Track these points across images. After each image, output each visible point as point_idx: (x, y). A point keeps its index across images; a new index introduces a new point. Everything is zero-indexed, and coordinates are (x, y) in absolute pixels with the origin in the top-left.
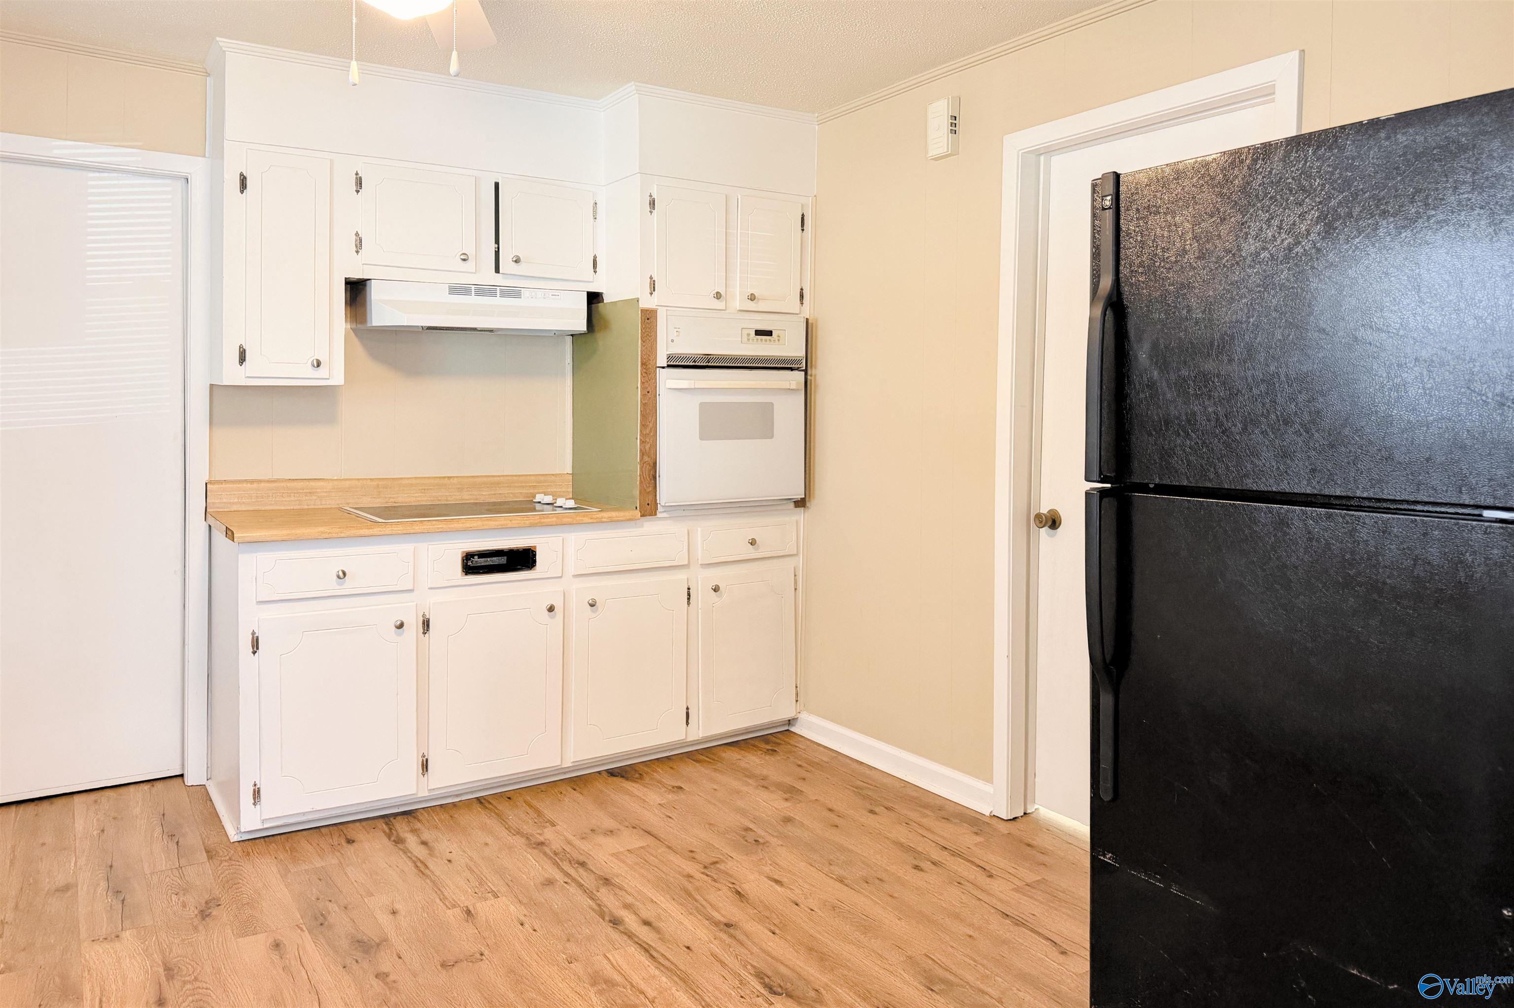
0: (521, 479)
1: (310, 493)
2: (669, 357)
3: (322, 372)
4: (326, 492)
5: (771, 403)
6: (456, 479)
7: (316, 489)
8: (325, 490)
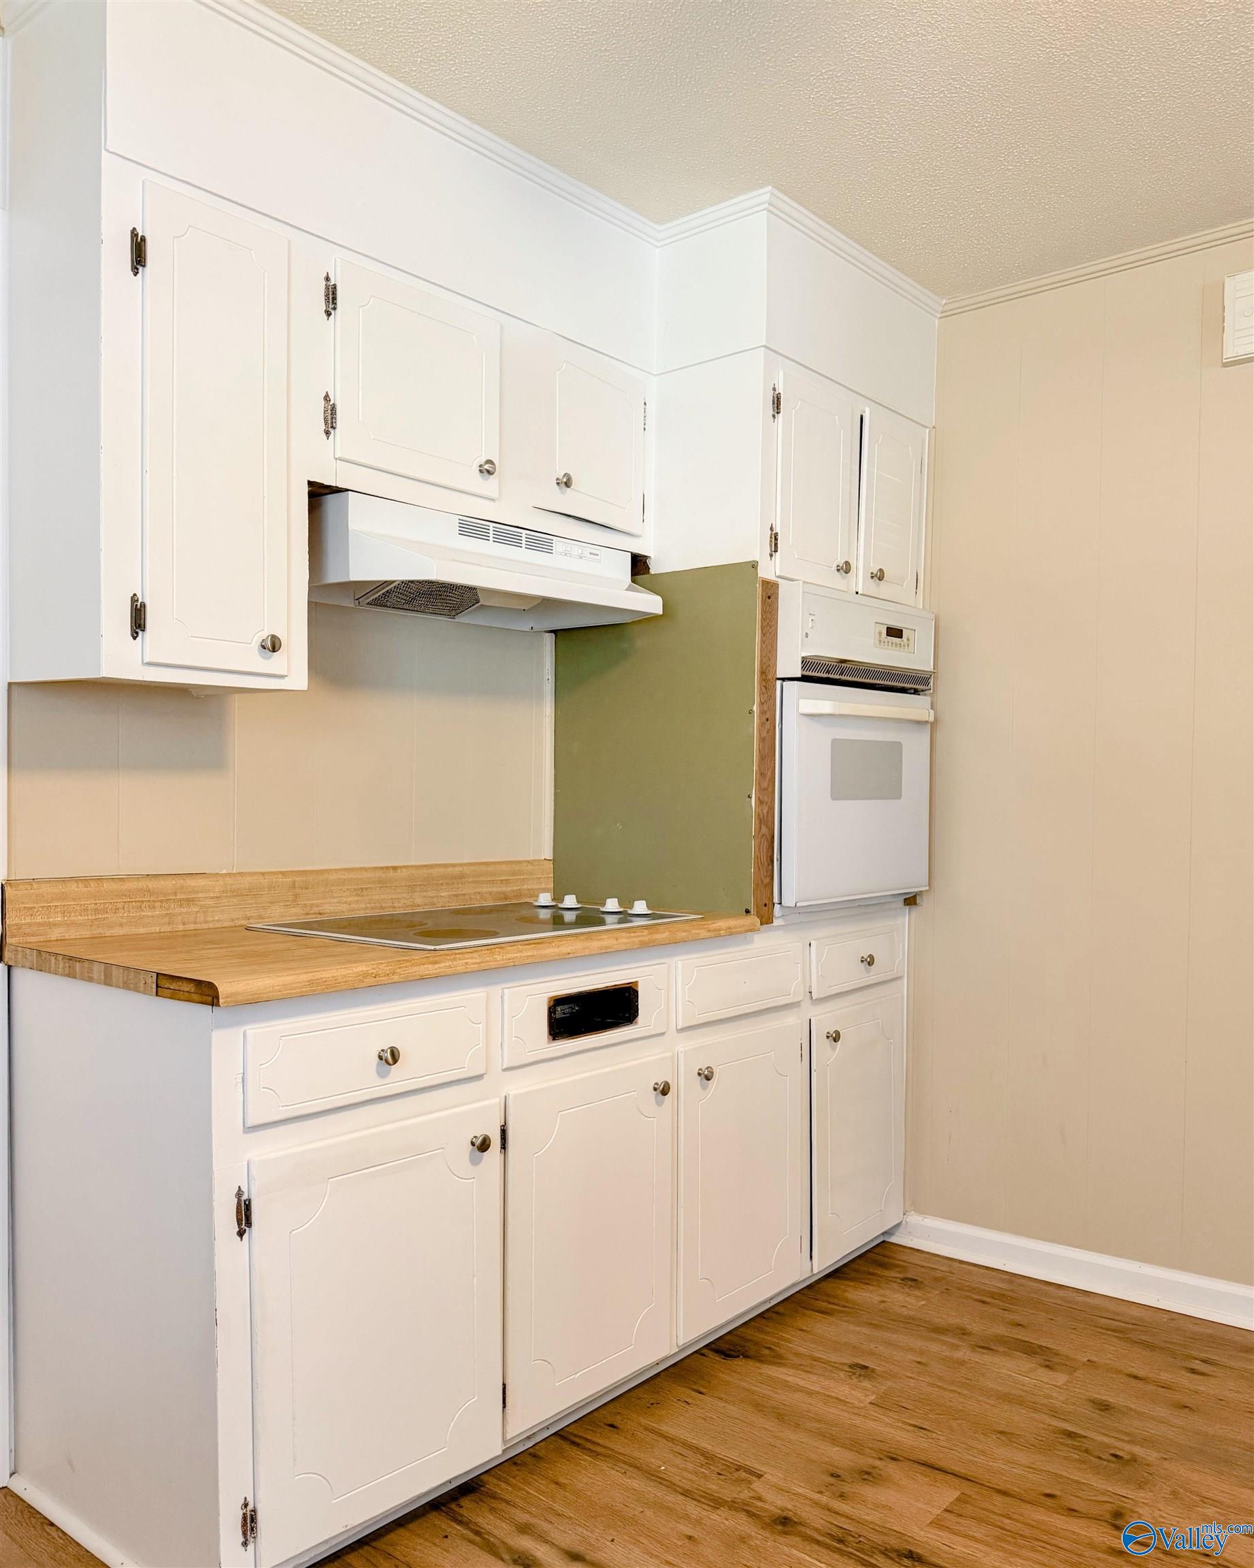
0: (491, 868)
1: (188, 900)
2: (805, 662)
3: (275, 663)
4: (213, 898)
5: (900, 743)
6: (404, 870)
7: (198, 892)
8: (212, 895)
